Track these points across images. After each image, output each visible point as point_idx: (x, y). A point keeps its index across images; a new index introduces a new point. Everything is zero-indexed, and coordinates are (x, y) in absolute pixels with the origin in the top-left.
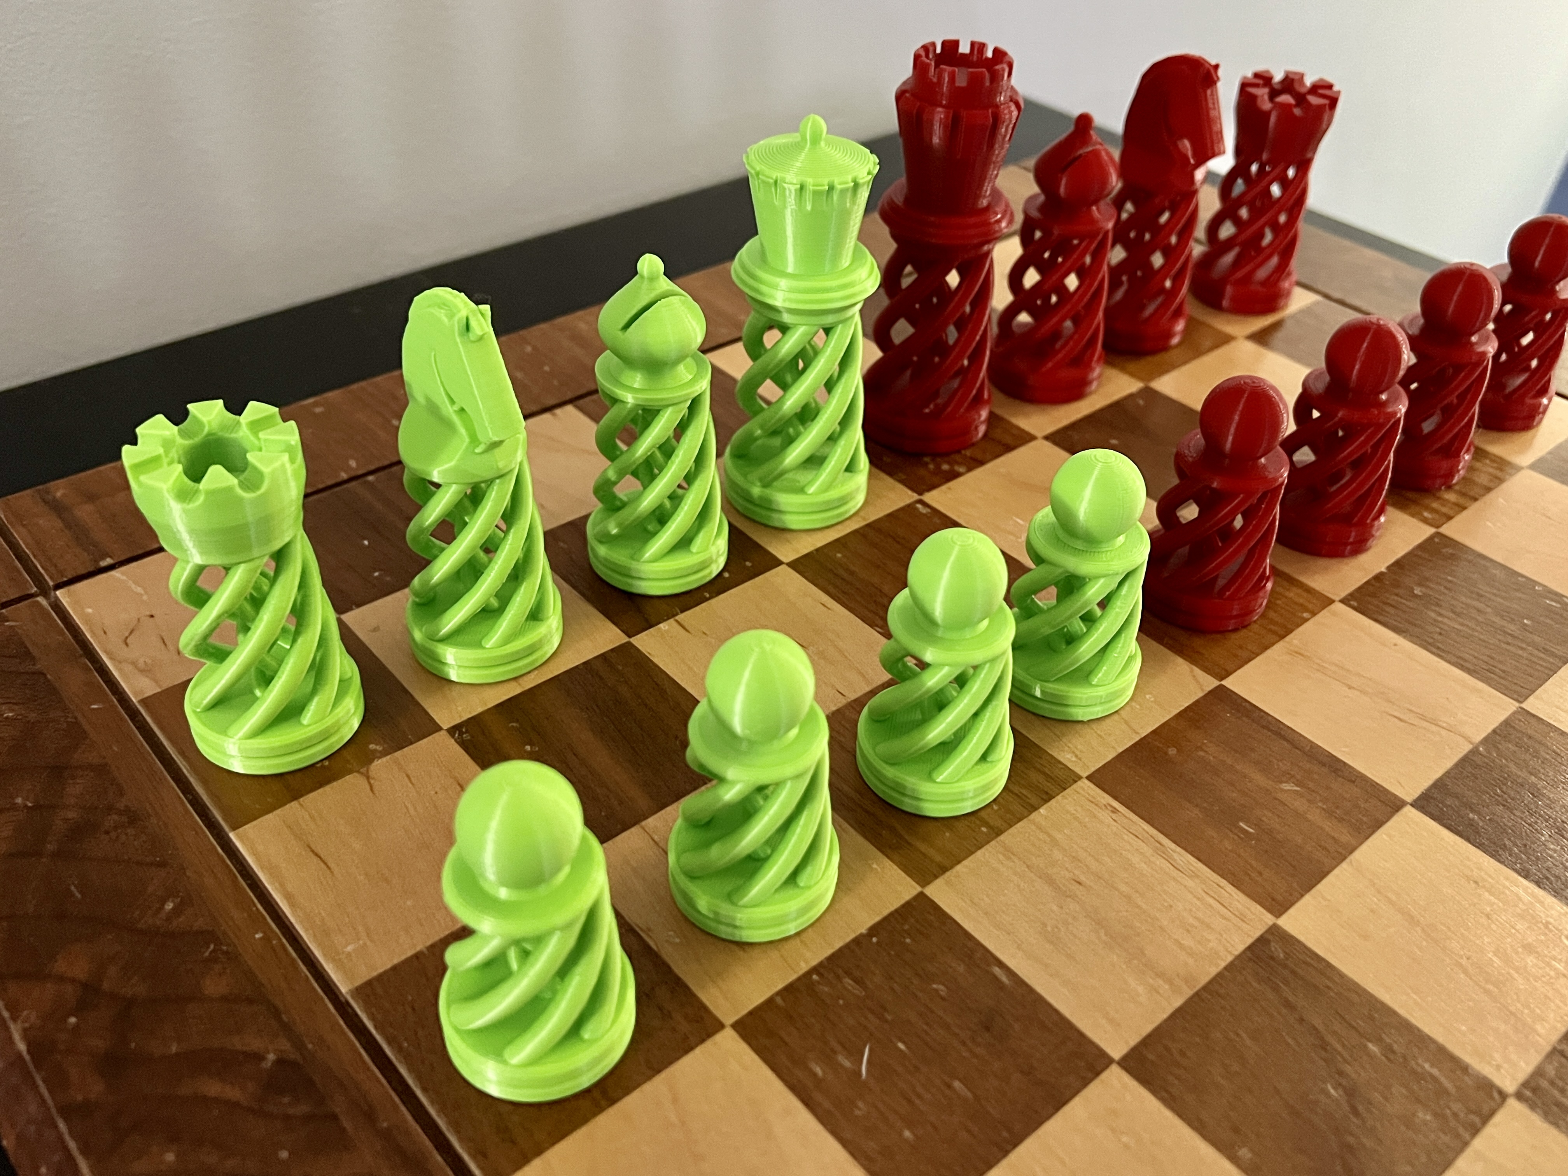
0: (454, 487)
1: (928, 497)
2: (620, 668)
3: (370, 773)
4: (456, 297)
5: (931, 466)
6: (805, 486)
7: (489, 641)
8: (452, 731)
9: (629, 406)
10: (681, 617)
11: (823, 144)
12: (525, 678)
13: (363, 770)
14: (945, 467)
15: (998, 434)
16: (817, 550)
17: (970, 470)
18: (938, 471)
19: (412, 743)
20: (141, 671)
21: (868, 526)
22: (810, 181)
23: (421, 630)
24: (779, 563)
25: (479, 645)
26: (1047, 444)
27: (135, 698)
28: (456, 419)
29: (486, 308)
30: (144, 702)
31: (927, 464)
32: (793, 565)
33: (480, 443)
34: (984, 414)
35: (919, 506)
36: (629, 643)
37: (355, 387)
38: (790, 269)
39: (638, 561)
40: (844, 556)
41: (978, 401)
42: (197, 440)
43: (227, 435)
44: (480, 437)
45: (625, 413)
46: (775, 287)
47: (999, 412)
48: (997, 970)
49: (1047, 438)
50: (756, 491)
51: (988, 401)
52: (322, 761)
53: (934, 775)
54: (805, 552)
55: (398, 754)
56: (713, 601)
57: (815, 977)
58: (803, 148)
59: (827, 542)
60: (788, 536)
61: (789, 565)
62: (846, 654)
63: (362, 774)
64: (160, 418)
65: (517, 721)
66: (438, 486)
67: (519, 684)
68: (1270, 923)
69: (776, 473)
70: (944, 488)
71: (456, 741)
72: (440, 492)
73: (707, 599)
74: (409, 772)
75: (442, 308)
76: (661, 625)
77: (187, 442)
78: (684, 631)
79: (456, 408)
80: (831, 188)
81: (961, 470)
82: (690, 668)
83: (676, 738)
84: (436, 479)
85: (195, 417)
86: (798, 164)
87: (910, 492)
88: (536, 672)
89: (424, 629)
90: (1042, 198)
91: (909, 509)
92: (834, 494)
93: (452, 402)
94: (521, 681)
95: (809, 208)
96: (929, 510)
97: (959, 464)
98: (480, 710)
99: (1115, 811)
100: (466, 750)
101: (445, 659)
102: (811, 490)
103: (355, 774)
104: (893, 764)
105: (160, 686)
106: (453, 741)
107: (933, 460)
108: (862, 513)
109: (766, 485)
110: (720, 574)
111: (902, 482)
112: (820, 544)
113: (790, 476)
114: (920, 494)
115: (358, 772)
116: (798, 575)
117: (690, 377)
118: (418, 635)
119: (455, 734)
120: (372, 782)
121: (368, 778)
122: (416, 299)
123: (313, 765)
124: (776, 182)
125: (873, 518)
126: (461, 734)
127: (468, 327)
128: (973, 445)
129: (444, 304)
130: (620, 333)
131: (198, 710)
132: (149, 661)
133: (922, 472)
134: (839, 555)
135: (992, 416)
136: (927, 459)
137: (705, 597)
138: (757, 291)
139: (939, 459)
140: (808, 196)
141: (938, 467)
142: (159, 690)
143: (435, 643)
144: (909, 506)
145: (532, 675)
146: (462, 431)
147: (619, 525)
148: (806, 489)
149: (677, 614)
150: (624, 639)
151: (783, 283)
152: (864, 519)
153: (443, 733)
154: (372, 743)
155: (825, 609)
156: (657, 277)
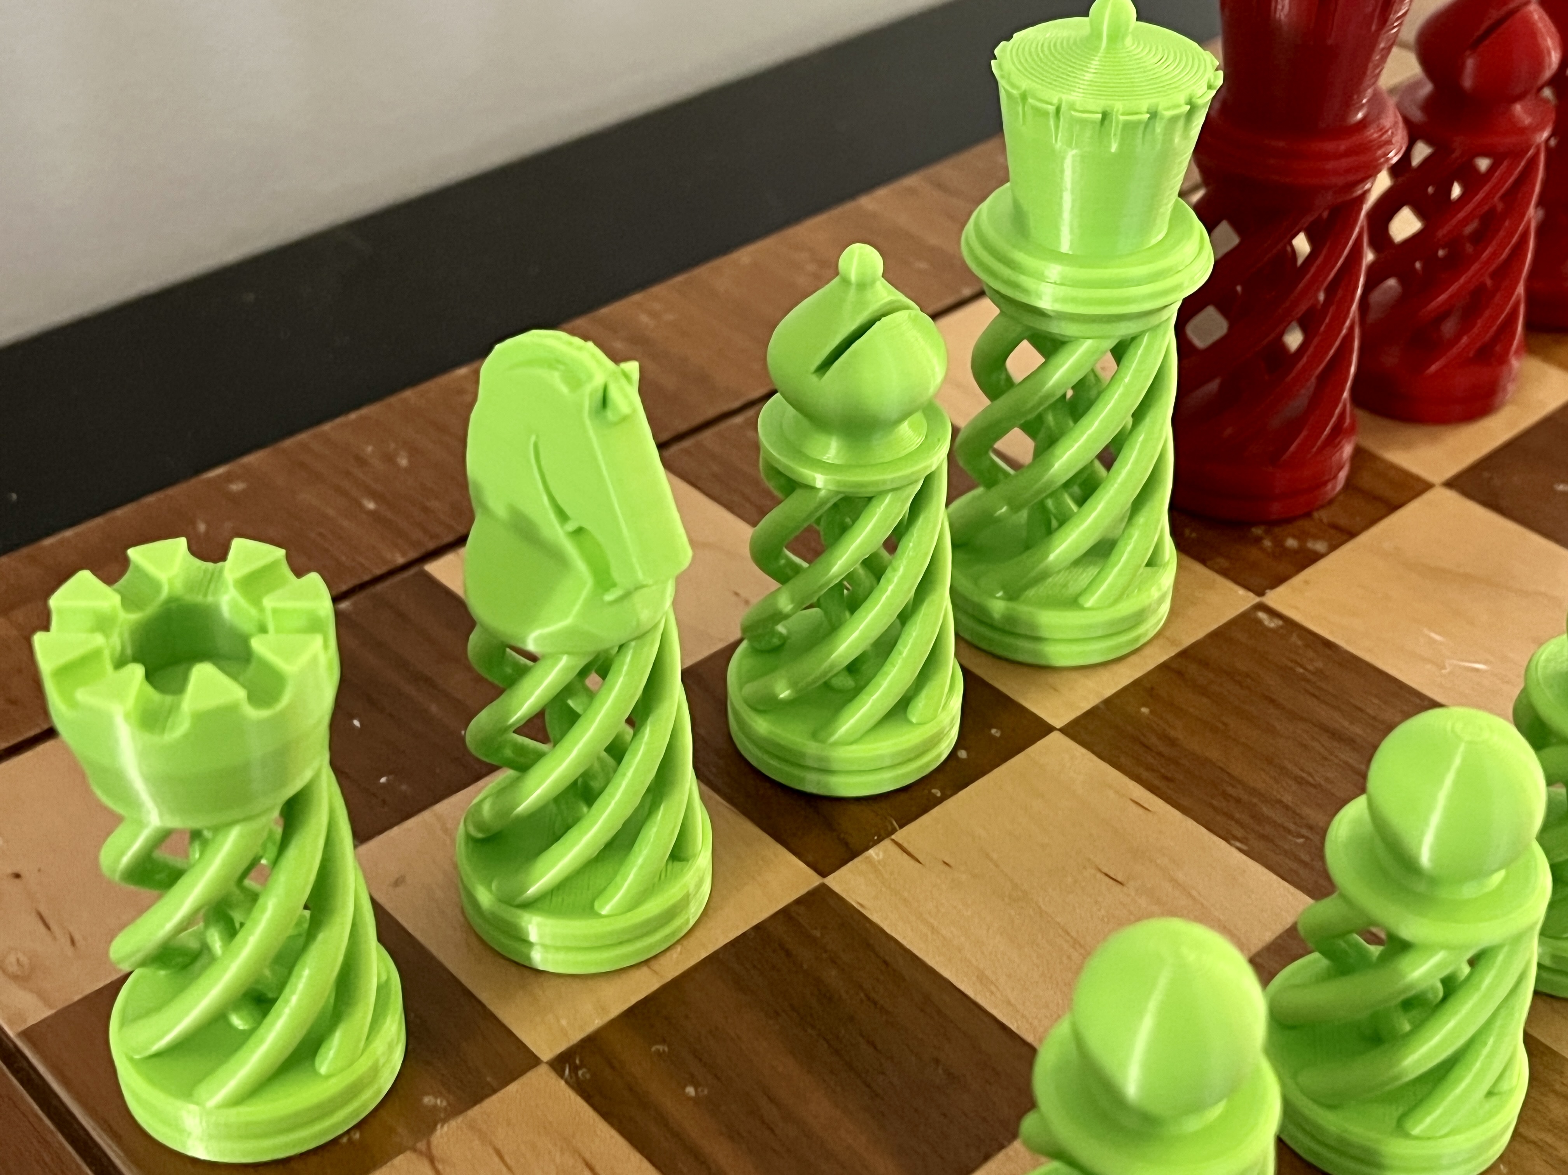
0: (564, 660)
1: (1275, 598)
2: (817, 934)
3: (434, 1152)
4: (580, 349)
5: (1267, 543)
6: (1080, 595)
7: (607, 903)
8: (560, 1063)
9: (823, 493)
10: (899, 836)
11: (1128, 41)
12: (663, 960)
13: (421, 1145)
14: (1291, 543)
15: (1366, 480)
16: (1108, 702)
17: (1333, 547)
18: (1281, 552)
19: (495, 1091)
20: (15, 978)
21: (1184, 654)
22: (1118, 106)
23: (489, 887)
24: (1048, 729)
25: (589, 910)
26: (1452, 496)
27: (11, 1029)
28: (570, 548)
29: (632, 367)
30: (26, 1034)
31: (1258, 540)
32: (1070, 730)
33: (614, 585)
34: (1347, 450)
35: (1262, 615)
36: (823, 886)
37: (288, 443)
38: (1065, 247)
39: (823, 741)
40: (1151, 712)
41: (1339, 432)
42: (151, 610)
43: (199, 599)
44: (616, 575)
45: (812, 505)
46: (1040, 277)
47: (1370, 444)
49: (1450, 484)
50: (998, 606)
51: (1352, 430)
52: (348, 1132)
53: (1408, 1124)
54: (1086, 706)
55: (475, 1112)
56: (951, 804)
58: (1096, 49)
59: (1120, 687)
60: (1052, 678)
61: (1064, 731)
62: (1194, 893)
63: (421, 1153)
64: (85, 577)
65: (664, 1041)
66: (533, 658)
67: (655, 972)
69: (1033, 574)
70: (1298, 580)
71: (567, 1082)
72: (538, 670)
73: (939, 801)
74: (499, 1146)
75: (556, 369)
76: (872, 852)
77: (134, 617)
78: (912, 862)
79: (571, 526)
80: (1154, 115)
81: (1320, 546)
82: (933, 930)
83: (937, 1061)
84: (531, 646)
85: (138, 569)
86: (1088, 76)
87: (1241, 592)
88: (679, 948)
89: (494, 886)
90: (1428, 88)
91: (1246, 620)
92: (1126, 608)
93: (562, 516)
94: (655, 965)
95: (1114, 147)
96: (1280, 623)
97: (1316, 538)
98: (597, 1023)
100: (588, 1098)
101: (528, 934)
102: (1090, 601)
103: (408, 1154)
104: (1331, 1107)
105: (48, 1004)
106: (563, 1083)
107: (1267, 532)
108: (1168, 633)
109: (1012, 596)
110: (953, 754)
111: (1224, 573)
112: (1108, 692)
113: (1059, 579)
114: (1261, 594)
115: (414, 1150)
116: (1083, 751)
117: (921, 439)
118: (485, 897)
119: (564, 1071)
120: (440, 1167)
121: (432, 1160)
122: (498, 347)
123: (335, 1141)
124: (1058, 110)
125: (1187, 641)
126: (574, 1069)
127: (605, 401)
128: (1331, 502)
129: (558, 361)
130: (814, 379)
131: (137, 1057)
132: (24, 960)
133: (1254, 554)
134: (1145, 710)
135: (1359, 452)
136: (1258, 531)
137: (934, 796)
138: (1016, 286)
139: (1277, 530)
140: (1115, 130)
141: (1279, 543)
142: (48, 1013)
143: (519, 912)
144: (1244, 616)
145: (675, 954)
146: (580, 565)
147: (793, 685)
148: (1081, 600)
149: (894, 831)
150: (814, 880)
151: (1054, 271)
152: (1173, 642)
153: (543, 1069)
154: (428, 1094)
155: (1141, 811)
156: (873, 282)
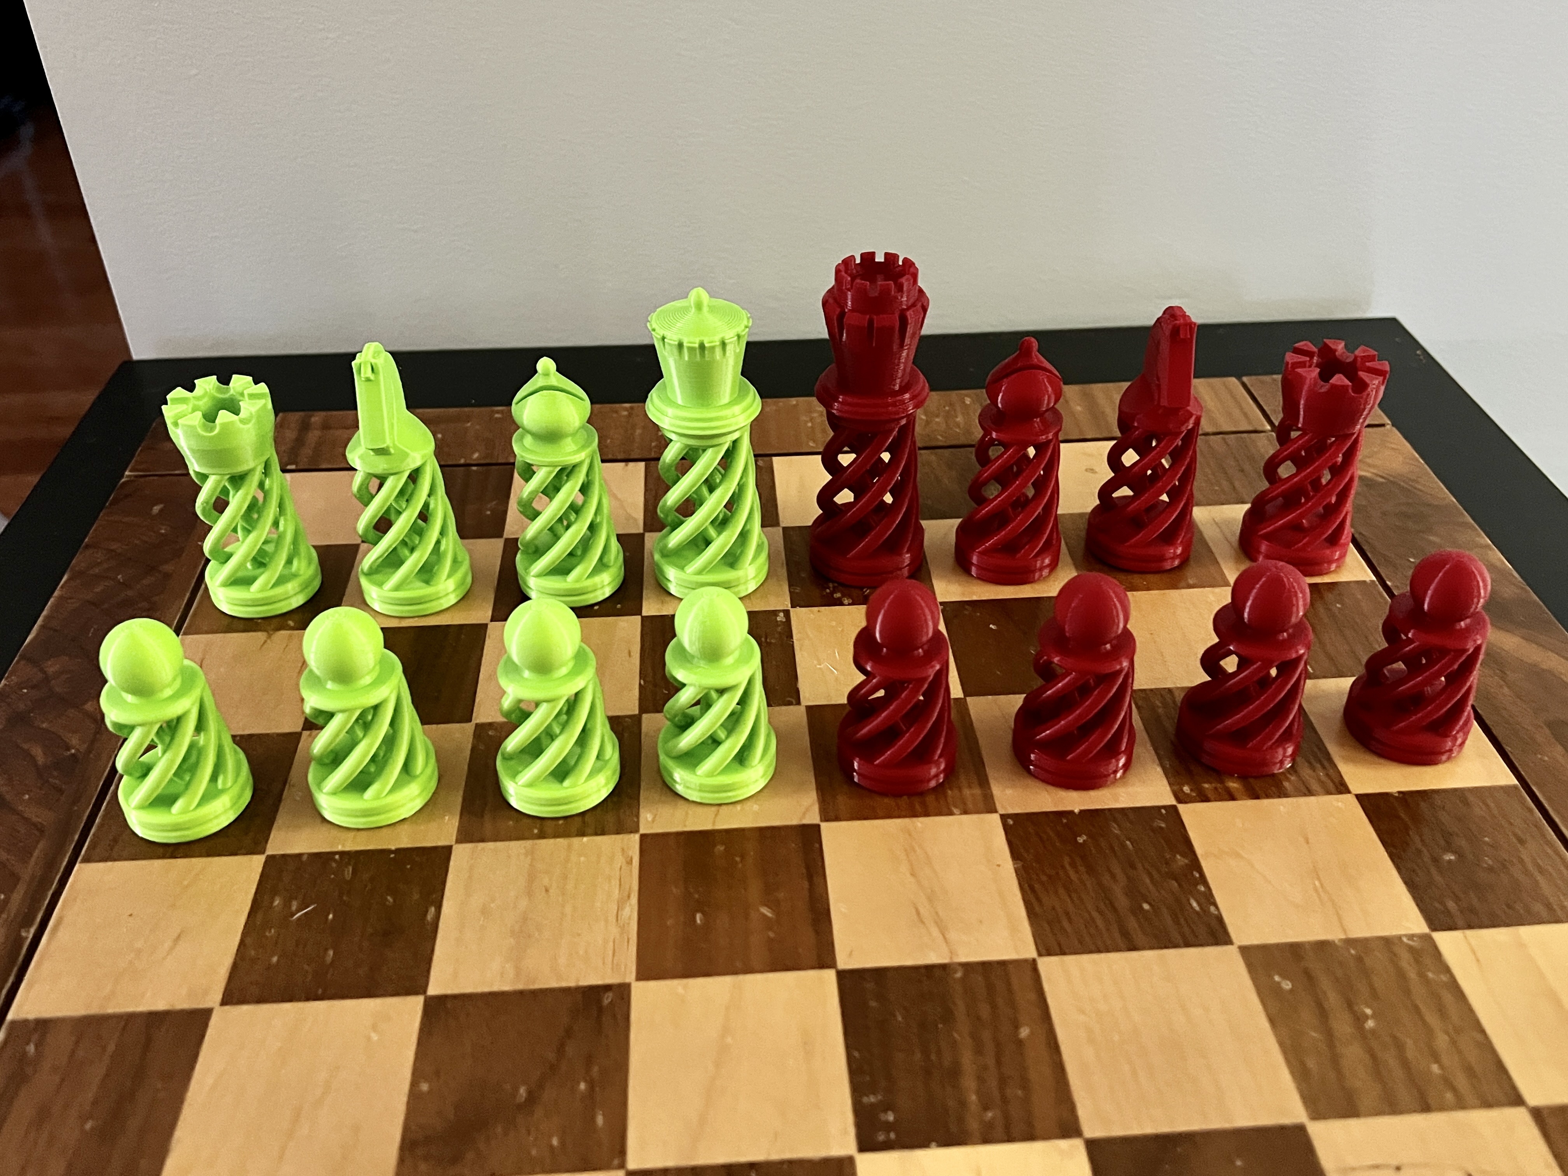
1: (795, 611)
2: (462, 637)
5: (828, 591)
7: (386, 585)
11: (705, 310)
12: (407, 619)
14: (838, 595)
18: (828, 597)
22: (686, 339)
24: (639, 614)
25: (381, 585)
31: (826, 588)
38: (680, 402)
39: (528, 573)
48: (432, 910)
57: (337, 857)
60: (668, 599)
61: (643, 617)
64: (212, 378)
67: (400, 622)
68: (627, 981)
70: (817, 609)
80: (702, 345)
81: (847, 601)
86: (680, 325)
87: (788, 602)
91: (772, 613)
94: (403, 620)
95: (686, 358)
96: (784, 620)
97: (850, 597)
99: (630, 862)
102: (689, 570)
107: (835, 587)
111: (792, 593)
114: (793, 606)
133: (816, 592)
136: (831, 585)
139: (839, 588)
141: (832, 593)
144: (774, 611)
